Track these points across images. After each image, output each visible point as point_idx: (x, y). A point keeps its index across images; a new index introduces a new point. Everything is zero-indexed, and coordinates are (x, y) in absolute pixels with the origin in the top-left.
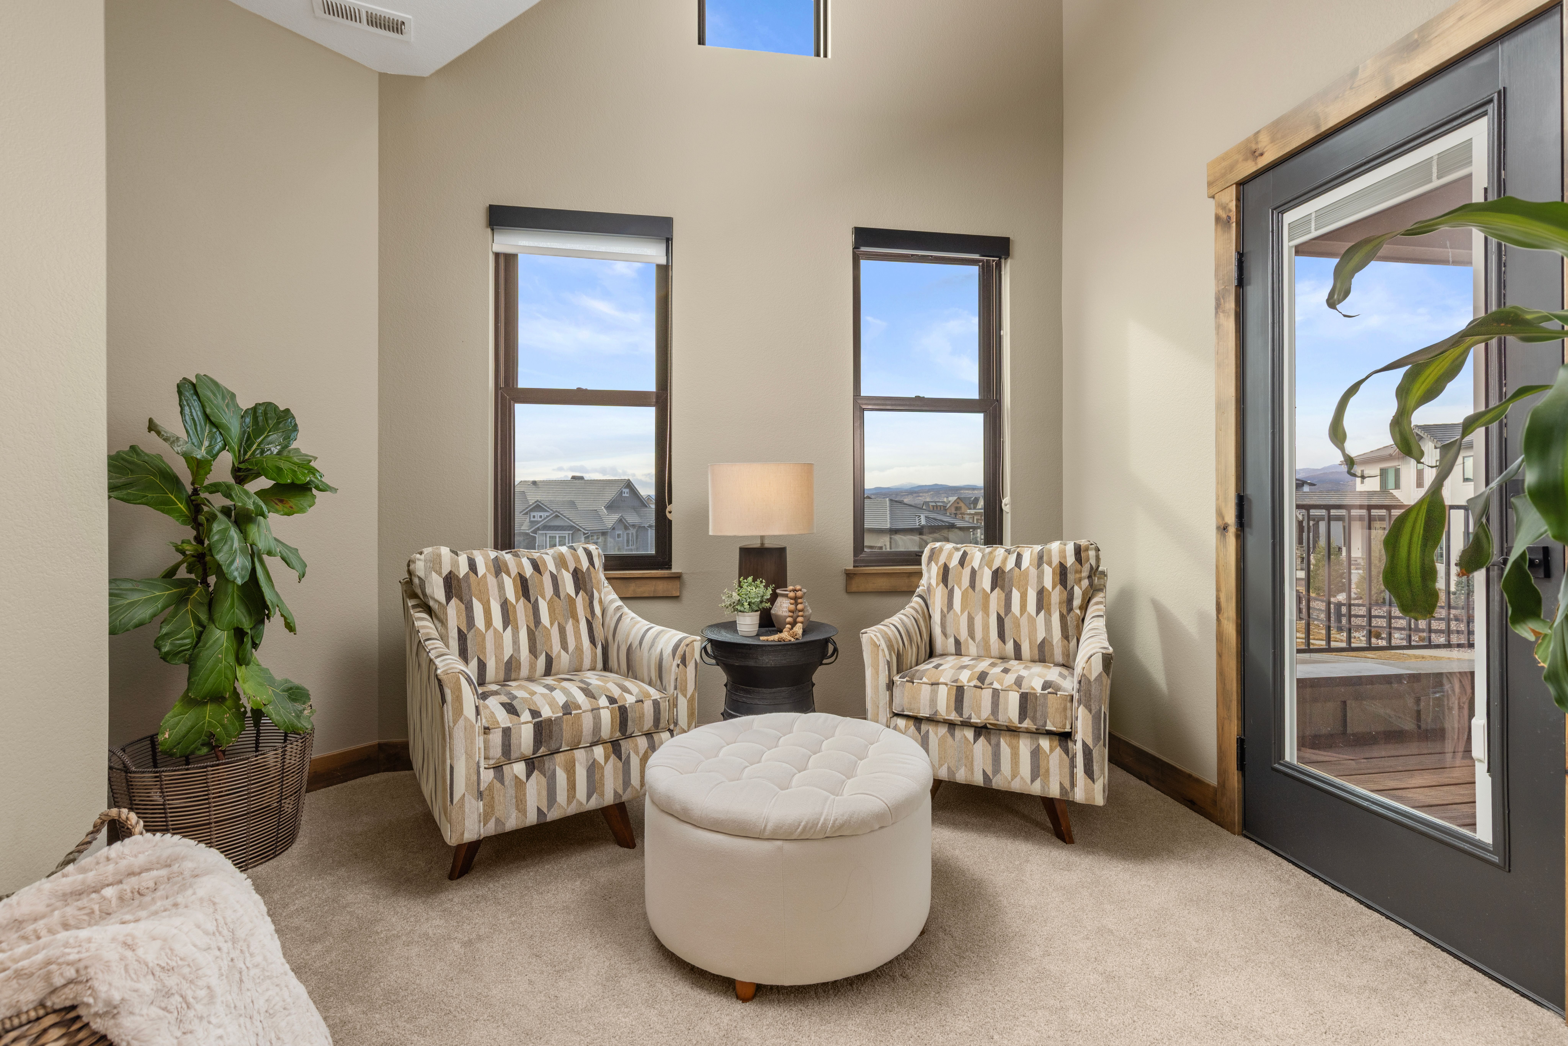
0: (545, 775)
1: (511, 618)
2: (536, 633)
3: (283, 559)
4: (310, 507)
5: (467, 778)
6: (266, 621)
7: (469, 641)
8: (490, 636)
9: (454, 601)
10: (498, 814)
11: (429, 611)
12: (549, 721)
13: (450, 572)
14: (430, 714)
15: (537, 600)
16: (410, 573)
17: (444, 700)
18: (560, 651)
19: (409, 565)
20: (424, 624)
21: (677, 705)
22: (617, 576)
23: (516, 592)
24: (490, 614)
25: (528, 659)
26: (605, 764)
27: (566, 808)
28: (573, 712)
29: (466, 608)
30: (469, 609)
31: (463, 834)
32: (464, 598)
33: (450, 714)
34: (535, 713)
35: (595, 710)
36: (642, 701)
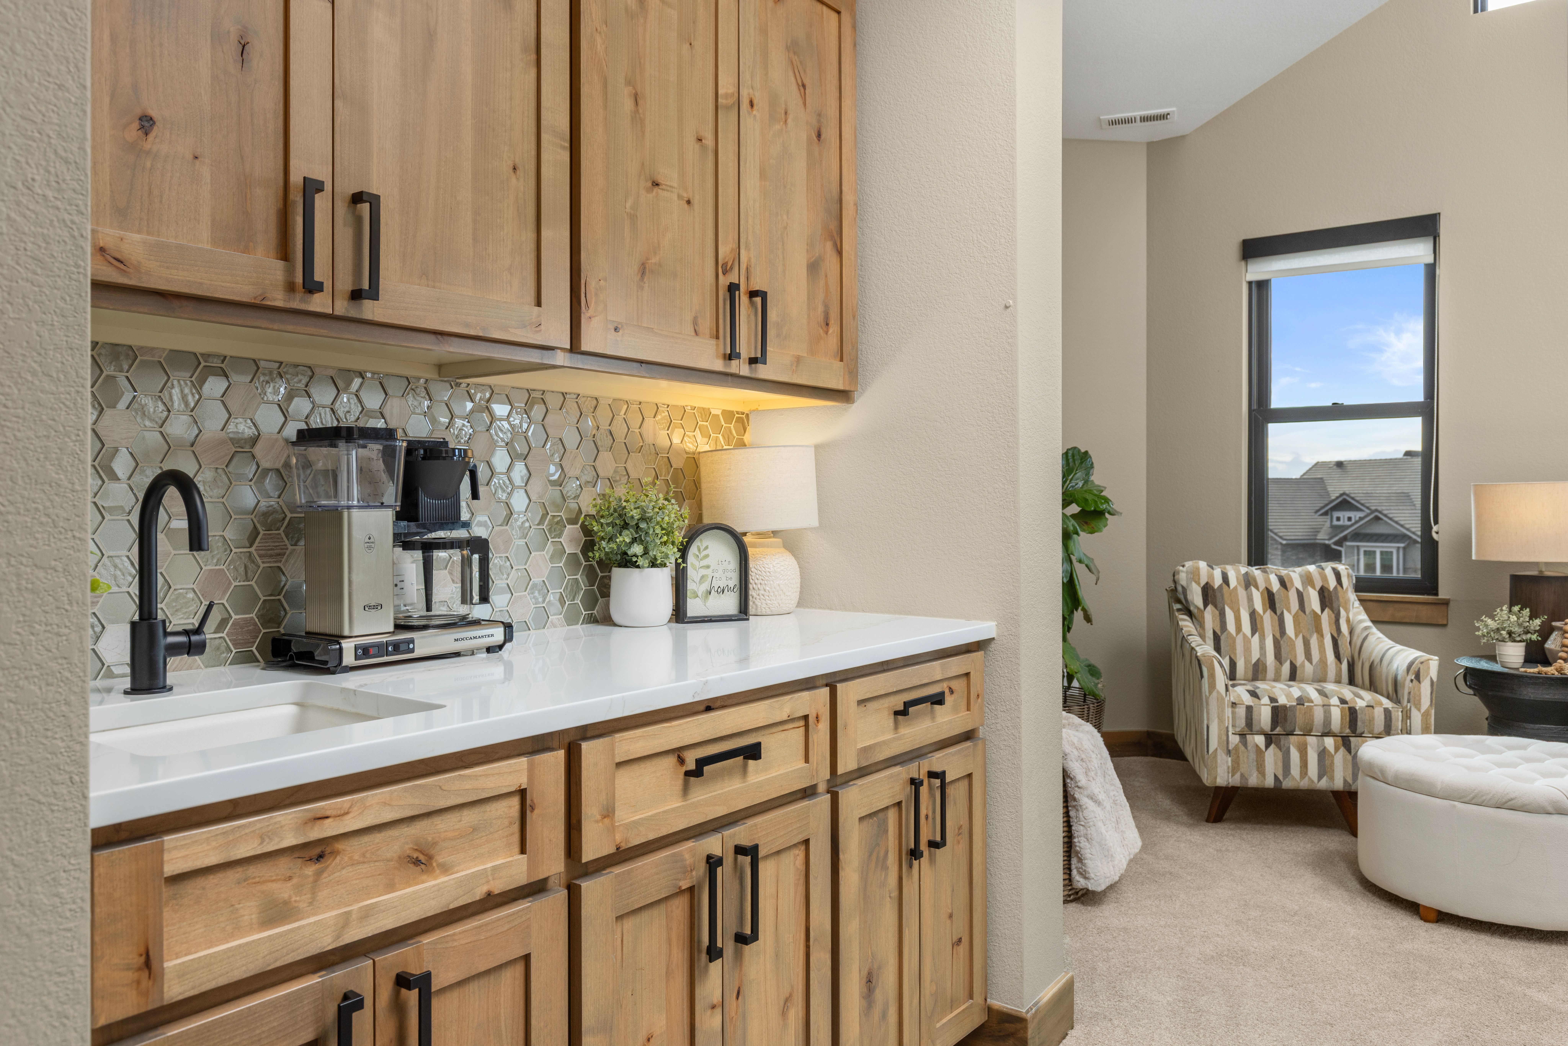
0: (1280, 750)
1: (1259, 626)
2: (1282, 642)
3: (1087, 566)
4: (1105, 527)
5: (1219, 736)
6: (1075, 612)
7: (1222, 642)
8: (1239, 640)
9: (1210, 608)
10: (1242, 770)
11: (1190, 614)
12: (1284, 707)
13: (1207, 583)
14: (1192, 689)
15: (1282, 613)
16: (1175, 582)
17: (1202, 676)
18: (1304, 661)
19: (1174, 576)
20: (1186, 624)
21: (1410, 717)
22: (1373, 598)
23: (1264, 604)
24: (1240, 621)
25: (1274, 664)
26: (1335, 753)
27: (1299, 781)
28: (1306, 704)
29: (1220, 614)
30: (1222, 615)
31: (1216, 778)
32: (1218, 606)
33: (1207, 686)
34: (1273, 700)
35: (1326, 706)
36: (1372, 707)
